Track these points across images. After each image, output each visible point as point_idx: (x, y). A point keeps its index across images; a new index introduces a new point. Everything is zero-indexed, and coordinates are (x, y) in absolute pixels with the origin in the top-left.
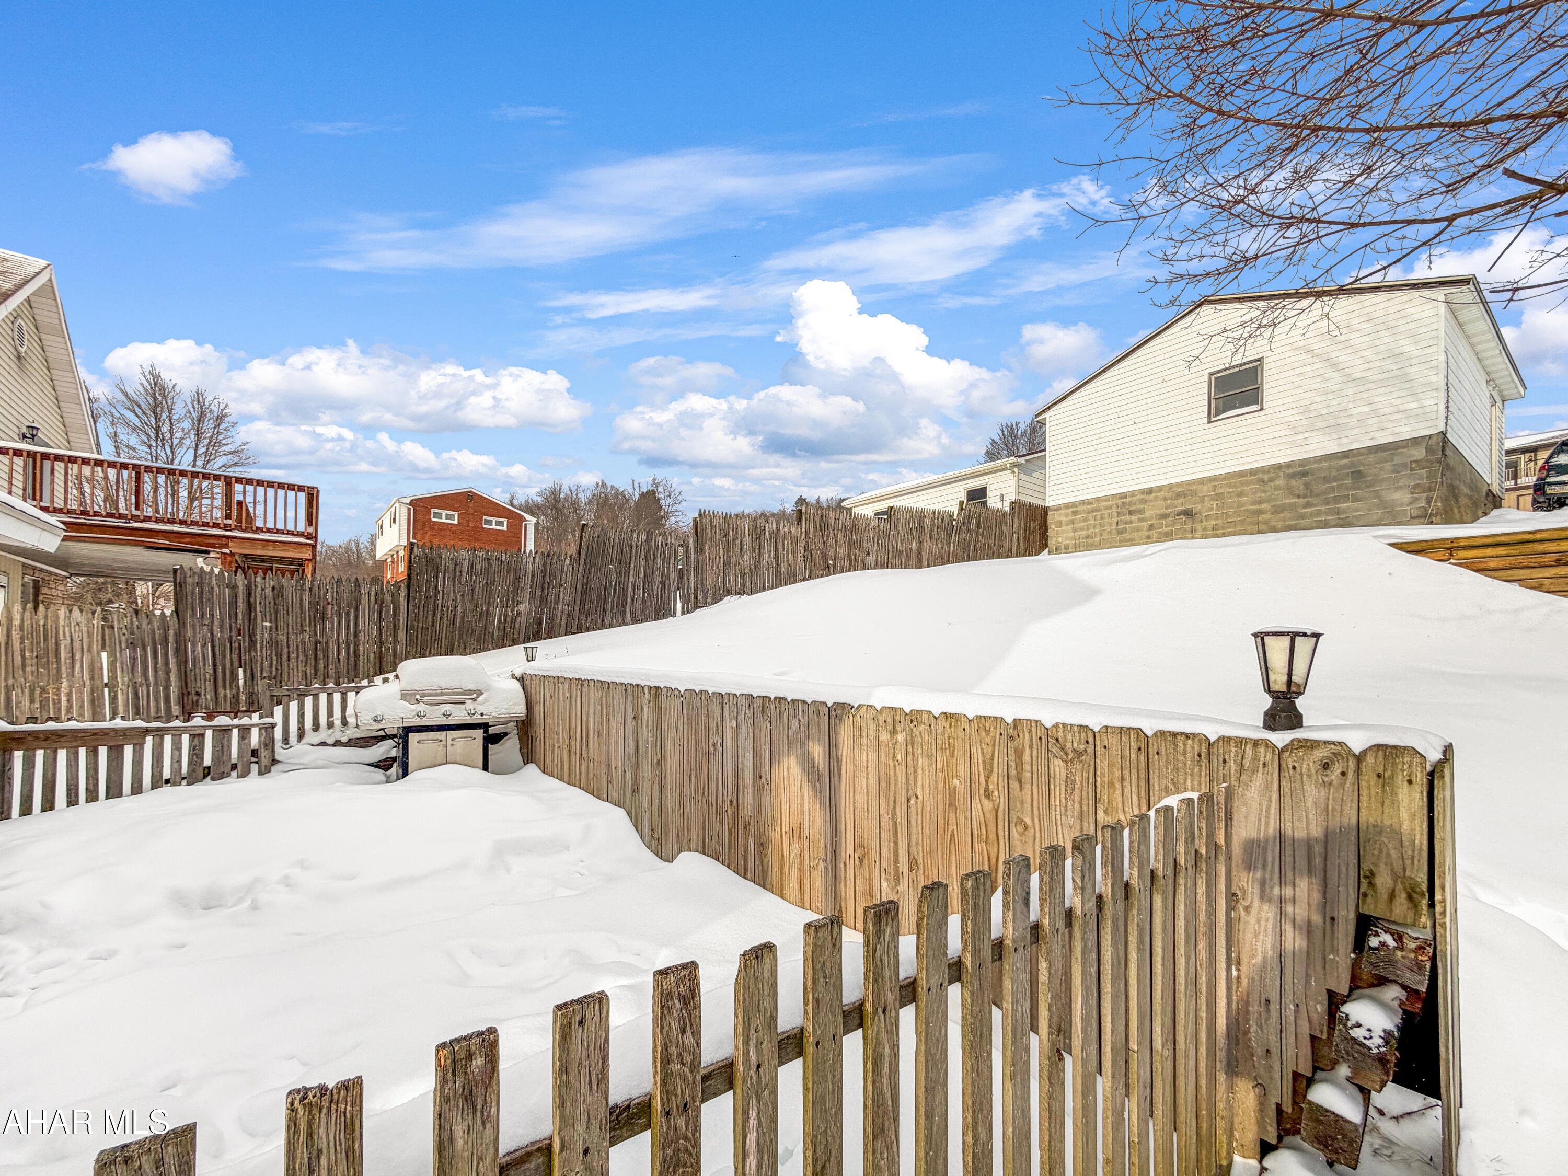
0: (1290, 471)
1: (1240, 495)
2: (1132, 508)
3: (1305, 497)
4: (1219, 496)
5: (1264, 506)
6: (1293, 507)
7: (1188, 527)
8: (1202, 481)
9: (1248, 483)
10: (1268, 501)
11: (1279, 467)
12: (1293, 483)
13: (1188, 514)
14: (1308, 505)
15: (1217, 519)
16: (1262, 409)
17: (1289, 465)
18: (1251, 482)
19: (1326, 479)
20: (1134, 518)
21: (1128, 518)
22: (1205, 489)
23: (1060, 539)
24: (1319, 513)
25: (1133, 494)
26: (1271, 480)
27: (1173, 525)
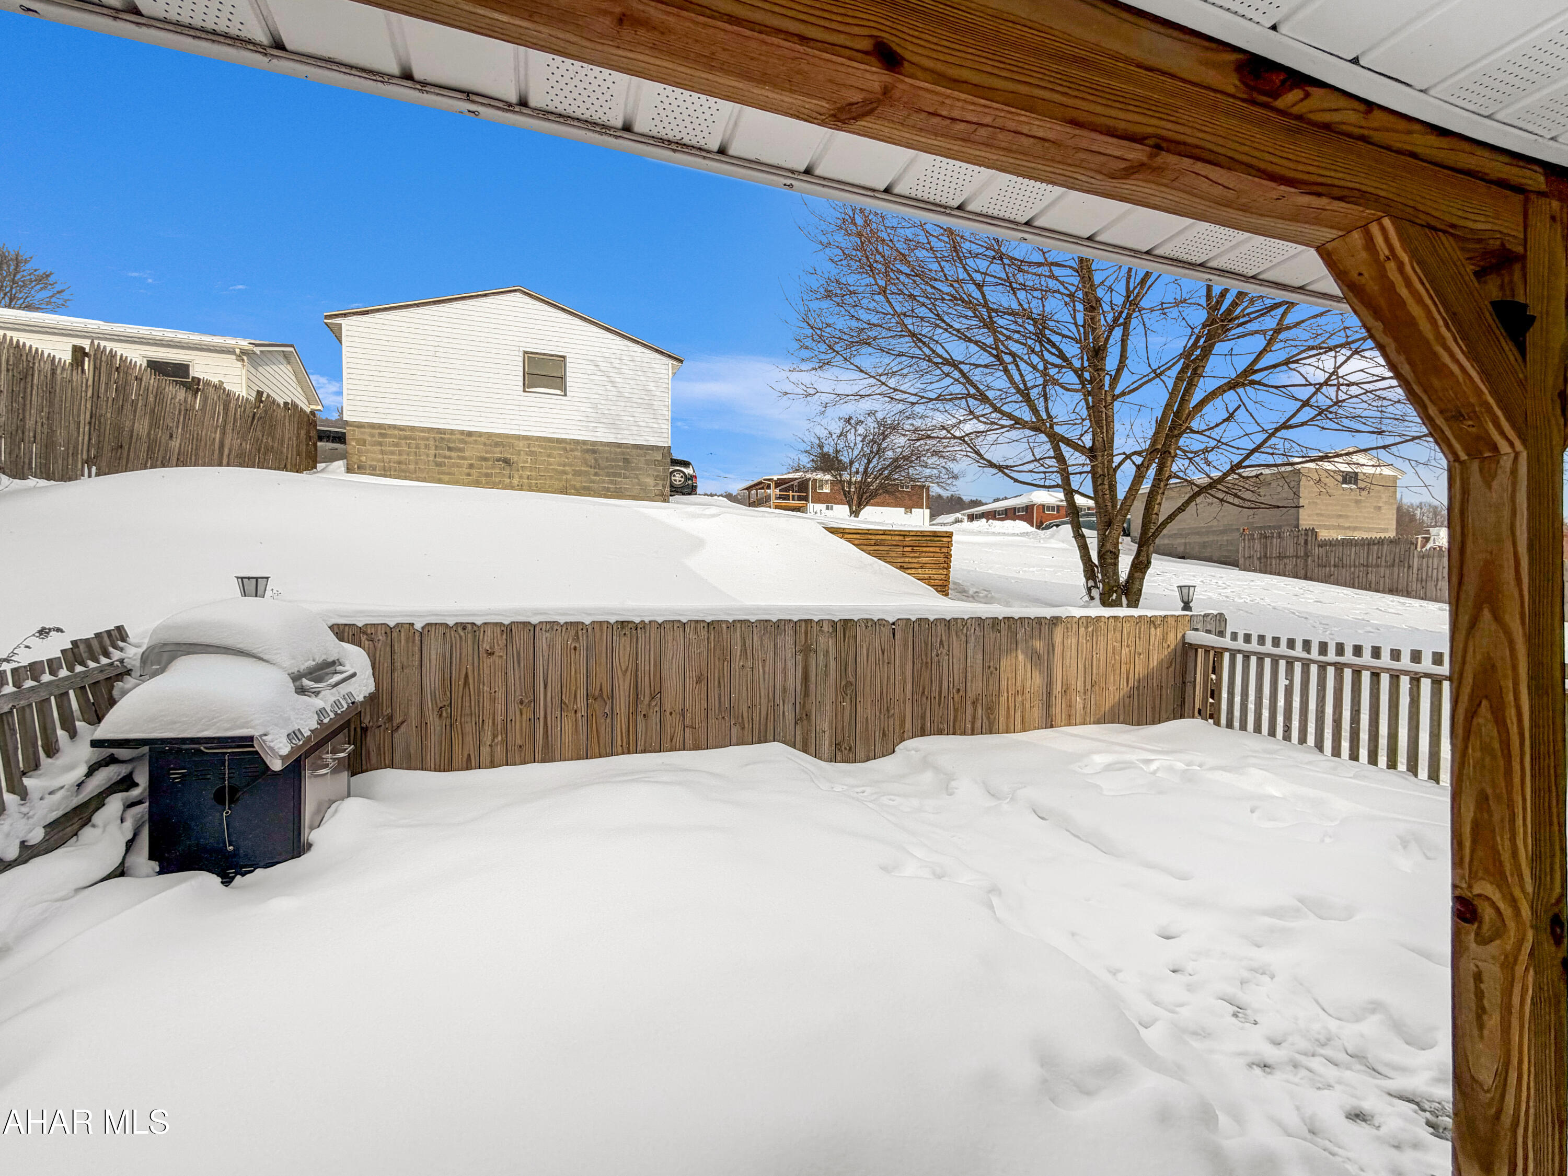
0: (585, 447)
1: (549, 456)
2: (452, 445)
3: (595, 468)
4: (532, 453)
5: (567, 468)
6: (586, 474)
7: (507, 472)
8: (519, 437)
9: (554, 448)
10: (571, 465)
11: (577, 442)
12: (587, 456)
13: (507, 461)
14: (596, 474)
15: (531, 471)
16: (565, 395)
17: (585, 442)
18: (559, 448)
19: (608, 460)
20: (453, 454)
21: (448, 453)
22: (521, 444)
23: (363, 459)
24: (604, 482)
25: (452, 432)
26: (572, 450)
27: (493, 468)
